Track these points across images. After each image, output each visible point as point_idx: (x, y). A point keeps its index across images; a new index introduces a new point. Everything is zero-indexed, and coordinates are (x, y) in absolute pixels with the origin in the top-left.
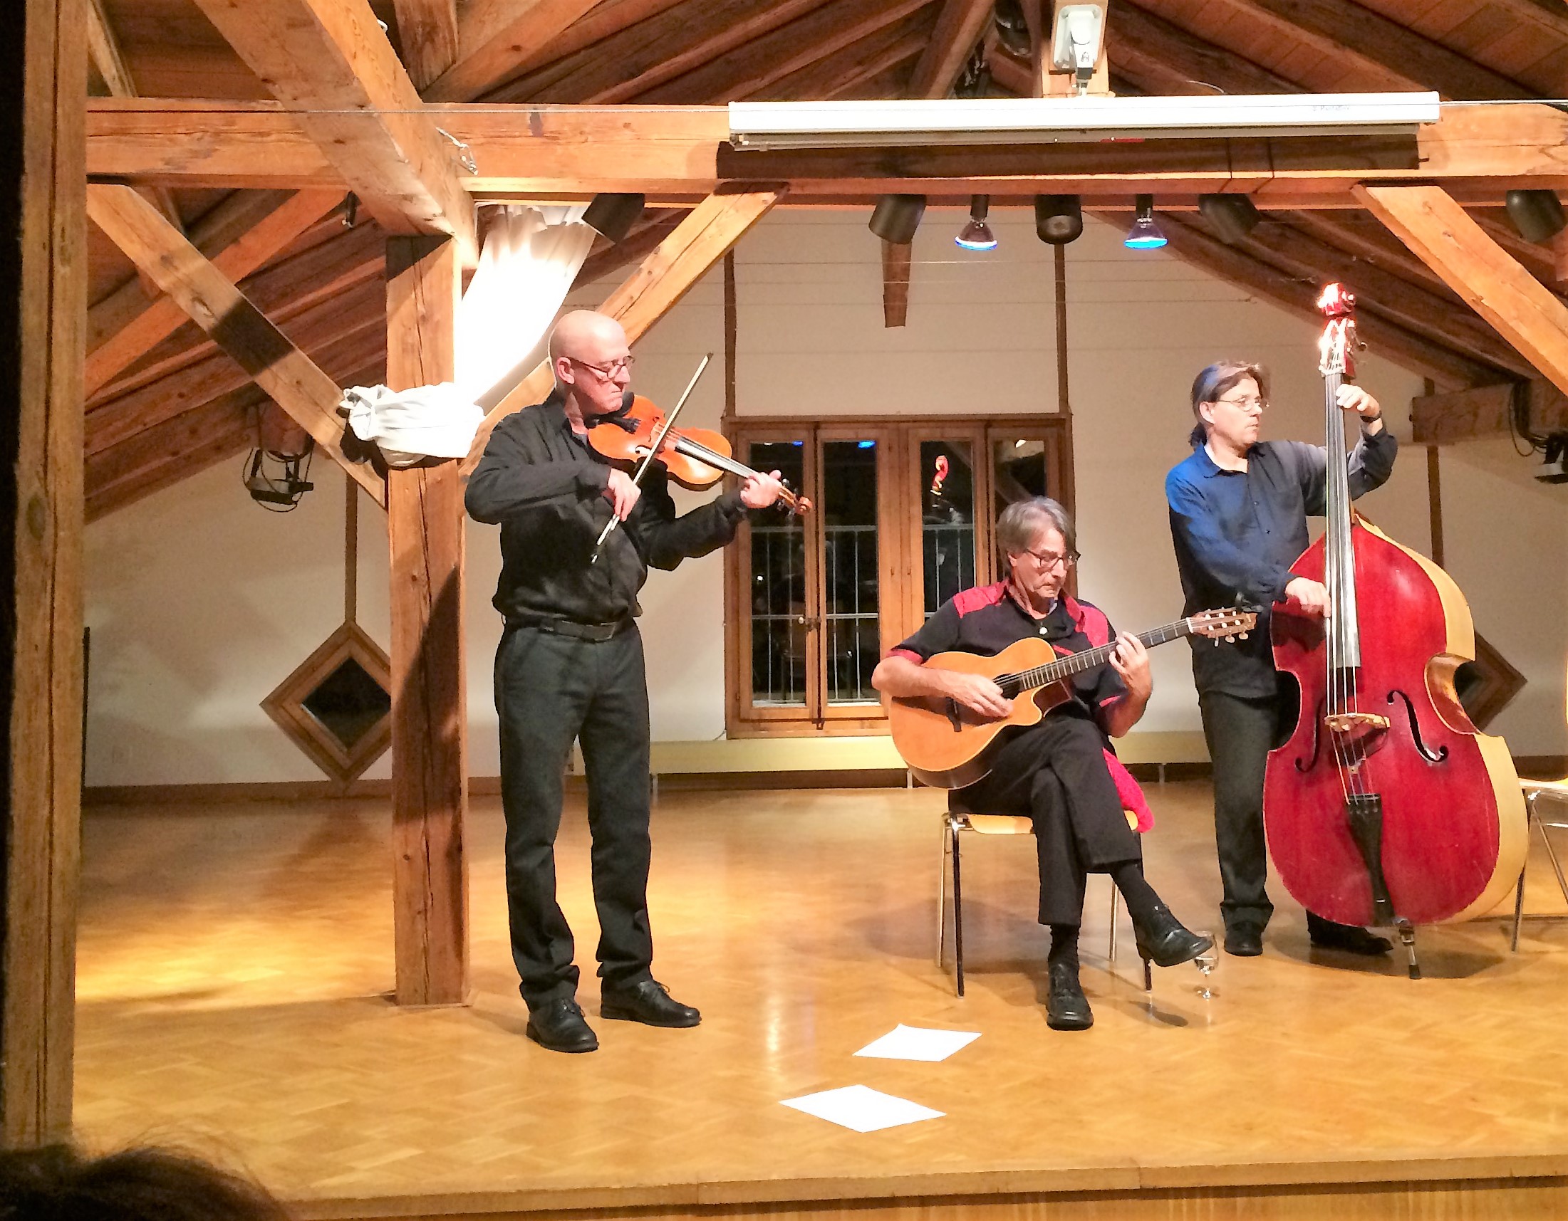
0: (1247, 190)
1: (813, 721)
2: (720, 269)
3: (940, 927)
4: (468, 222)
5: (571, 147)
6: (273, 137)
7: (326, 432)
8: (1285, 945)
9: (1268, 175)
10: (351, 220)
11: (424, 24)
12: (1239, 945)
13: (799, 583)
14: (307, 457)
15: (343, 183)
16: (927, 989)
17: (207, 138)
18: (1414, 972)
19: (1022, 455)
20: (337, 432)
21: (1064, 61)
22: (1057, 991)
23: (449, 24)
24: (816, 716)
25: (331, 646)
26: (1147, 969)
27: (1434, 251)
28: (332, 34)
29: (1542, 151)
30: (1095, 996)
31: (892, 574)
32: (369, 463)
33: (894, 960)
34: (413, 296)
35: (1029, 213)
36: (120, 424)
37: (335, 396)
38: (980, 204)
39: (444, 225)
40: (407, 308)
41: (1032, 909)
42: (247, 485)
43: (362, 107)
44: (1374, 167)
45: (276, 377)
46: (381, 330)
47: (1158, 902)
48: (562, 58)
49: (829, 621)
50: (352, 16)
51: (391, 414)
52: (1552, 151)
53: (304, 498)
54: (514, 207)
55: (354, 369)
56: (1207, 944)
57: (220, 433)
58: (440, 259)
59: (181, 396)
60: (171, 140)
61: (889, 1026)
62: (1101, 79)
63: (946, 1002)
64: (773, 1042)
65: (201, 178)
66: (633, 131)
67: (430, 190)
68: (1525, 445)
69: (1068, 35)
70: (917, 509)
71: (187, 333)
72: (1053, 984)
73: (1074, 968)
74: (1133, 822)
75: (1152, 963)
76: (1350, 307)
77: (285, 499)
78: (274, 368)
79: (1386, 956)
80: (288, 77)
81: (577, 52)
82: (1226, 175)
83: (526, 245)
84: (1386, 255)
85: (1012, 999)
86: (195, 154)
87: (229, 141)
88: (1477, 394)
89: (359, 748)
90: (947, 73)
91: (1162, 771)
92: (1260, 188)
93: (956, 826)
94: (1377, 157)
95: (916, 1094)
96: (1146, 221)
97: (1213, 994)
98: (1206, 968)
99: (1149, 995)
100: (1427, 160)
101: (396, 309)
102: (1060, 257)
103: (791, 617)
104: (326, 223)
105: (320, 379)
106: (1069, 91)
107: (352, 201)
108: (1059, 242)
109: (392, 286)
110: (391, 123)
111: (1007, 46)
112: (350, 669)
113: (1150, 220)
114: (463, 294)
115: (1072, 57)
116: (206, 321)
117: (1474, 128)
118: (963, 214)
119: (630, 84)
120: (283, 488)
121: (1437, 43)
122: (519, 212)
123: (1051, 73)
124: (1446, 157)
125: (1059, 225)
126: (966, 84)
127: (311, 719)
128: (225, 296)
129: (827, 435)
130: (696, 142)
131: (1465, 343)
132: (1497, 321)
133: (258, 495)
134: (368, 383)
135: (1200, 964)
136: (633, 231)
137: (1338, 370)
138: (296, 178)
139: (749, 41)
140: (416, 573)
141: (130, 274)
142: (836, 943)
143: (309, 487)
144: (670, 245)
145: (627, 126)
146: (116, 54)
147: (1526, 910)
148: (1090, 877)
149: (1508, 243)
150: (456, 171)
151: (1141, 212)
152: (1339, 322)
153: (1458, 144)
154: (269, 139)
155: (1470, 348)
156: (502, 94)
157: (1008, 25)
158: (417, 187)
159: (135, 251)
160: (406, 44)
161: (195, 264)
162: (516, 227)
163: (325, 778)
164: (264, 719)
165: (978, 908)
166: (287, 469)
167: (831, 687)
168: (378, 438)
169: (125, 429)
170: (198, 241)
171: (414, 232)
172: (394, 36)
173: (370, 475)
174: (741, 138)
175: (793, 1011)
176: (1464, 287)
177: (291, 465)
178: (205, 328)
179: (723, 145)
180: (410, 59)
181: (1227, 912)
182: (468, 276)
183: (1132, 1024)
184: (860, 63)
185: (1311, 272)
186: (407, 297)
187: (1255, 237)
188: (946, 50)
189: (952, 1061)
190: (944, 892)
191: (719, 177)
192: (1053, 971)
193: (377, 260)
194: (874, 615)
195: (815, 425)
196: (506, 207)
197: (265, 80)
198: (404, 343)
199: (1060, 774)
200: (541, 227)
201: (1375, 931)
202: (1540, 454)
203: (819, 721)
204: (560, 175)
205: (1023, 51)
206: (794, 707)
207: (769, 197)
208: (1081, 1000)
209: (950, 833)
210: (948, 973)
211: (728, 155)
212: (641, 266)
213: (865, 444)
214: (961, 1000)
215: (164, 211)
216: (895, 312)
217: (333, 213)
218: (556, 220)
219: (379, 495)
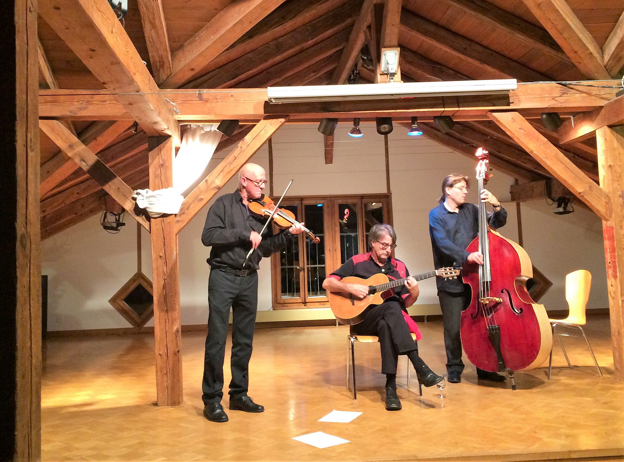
0: (450, 114)
1: (303, 303)
2: (267, 145)
3: (348, 376)
4: (177, 130)
5: (213, 104)
6: (107, 102)
7: (128, 206)
8: (469, 379)
9: (457, 109)
10: (136, 131)
11: (160, 62)
12: (453, 379)
13: (297, 254)
14: (123, 214)
15: (132, 118)
16: (344, 397)
17: (84, 103)
18: (514, 388)
19: (375, 208)
20: (133, 206)
21: (385, 71)
22: (389, 397)
23: (169, 61)
24: (304, 301)
25: (133, 280)
26: (420, 388)
27: (516, 135)
28: (127, 67)
29: (553, 99)
30: (402, 398)
31: (330, 251)
32: (144, 216)
33: (332, 387)
34: (158, 157)
35: (374, 124)
36: (56, 204)
37: (131, 193)
38: (356, 121)
39: (168, 132)
40: (156, 161)
41: (379, 368)
42: (102, 224)
43: (138, 92)
44: (494, 106)
45: (110, 187)
46: (147, 169)
47: (424, 364)
48: (208, 73)
49: (308, 268)
50: (134, 60)
51: (151, 199)
52: (557, 99)
53: (121, 228)
54: (193, 125)
55: (139, 183)
56: (442, 379)
57: (92, 206)
58: (167, 144)
59: (78, 193)
60: (72, 104)
61: (331, 410)
62: (398, 76)
63: (350, 401)
64: (291, 417)
65: (83, 117)
66: (234, 98)
67: (163, 120)
68: (550, 201)
69: (386, 61)
70: (338, 228)
71: (79, 172)
72: (387, 395)
73: (395, 389)
74: (414, 337)
75: (423, 386)
76: (487, 156)
77: (116, 229)
78: (110, 183)
79: (504, 382)
80: (112, 82)
81: (214, 70)
82: (443, 109)
83: (197, 138)
84: (500, 136)
85: (374, 400)
86: (80, 109)
87: (92, 104)
88: (533, 184)
89: (143, 316)
90: (345, 75)
91: (425, 318)
92: (455, 113)
93: (352, 340)
94: (495, 102)
95: (340, 434)
96: (415, 126)
97: (444, 397)
98: (441, 388)
99: (422, 397)
100: (513, 103)
101: (153, 162)
102: (386, 139)
103: (294, 266)
104: (127, 132)
105: (126, 187)
106: (387, 81)
107: (136, 125)
108: (386, 134)
109: (151, 154)
110: (148, 97)
111: (365, 65)
112: (140, 288)
113: (416, 126)
114: (176, 157)
115: (388, 69)
116: (85, 167)
117: (529, 91)
118: (351, 124)
119: (232, 81)
120: (115, 225)
121: (515, 61)
122: (195, 127)
123: (381, 75)
124: (520, 101)
125: (384, 128)
126: (352, 78)
127: (126, 306)
128: (92, 158)
129: (306, 202)
130: (256, 101)
131: (529, 166)
132: (538, 159)
133: (106, 228)
134: (143, 188)
135: (439, 386)
136: (236, 132)
137: (482, 178)
138: (116, 117)
139: (275, 65)
140: (161, 255)
141: (59, 151)
142: (312, 381)
143: (124, 224)
144: (248, 138)
145: (232, 96)
146: (51, 74)
147: (553, 365)
148: (400, 357)
149: (542, 131)
150: (172, 113)
151: (413, 123)
152: (483, 161)
153: (524, 97)
154: (106, 103)
155: (530, 167)
156: (187, 86)
157: (366, 58)
158: (159, 119)
159: (59, 143)
160: (154, 69)
161: (81, 148)
162: (194, 132)
163: (132, 327)
164: (110, 306)
165: (362, 368)
166: (116, 218)
167: (309, 291)
168: (147, 207)
169: (58, 205)
170: (82, 139)
171: (158, 135)
172: (149, 66)
173: (144, 221)
174: (272, 100)
175: (298, 405)
176: (527, 147)
177: (117, 217)
178: (85, 170)
179: (266, 102)
180: (155, 74)
181: (448, 367)
182: (177, 149)
183: (416, 408)
184: (314, 72)
185: (475, 143)
186: (156, 158)
187: (454, 130)
188: (345, 66)
189: (353, 422)
190: (349, 363)
191: (265, 113)
192: (387, 390)
193: (144, 145)
194: (323, 266)
195: (301, 199)
196: (190, 125)
197: (104, 83)
198: (155, 174)
199: (387, 321)
200: (203, 132)
201: (501, 373)
202: (556, 205)
203: (305, 303)
204: (209, 114)
205: (371, 67)
206: (296, 298)
207: (283, 120)
208: (397, 400)
209: (350, 342)
210: (351, 391)
211: (267, 105)
212: (238, 145)
213: (319, 205)
214: (356, 401)
215: (70, 129)
216: (329, 158)
217: (129, 128)
218: (207, 129)
219: (147, 228)
